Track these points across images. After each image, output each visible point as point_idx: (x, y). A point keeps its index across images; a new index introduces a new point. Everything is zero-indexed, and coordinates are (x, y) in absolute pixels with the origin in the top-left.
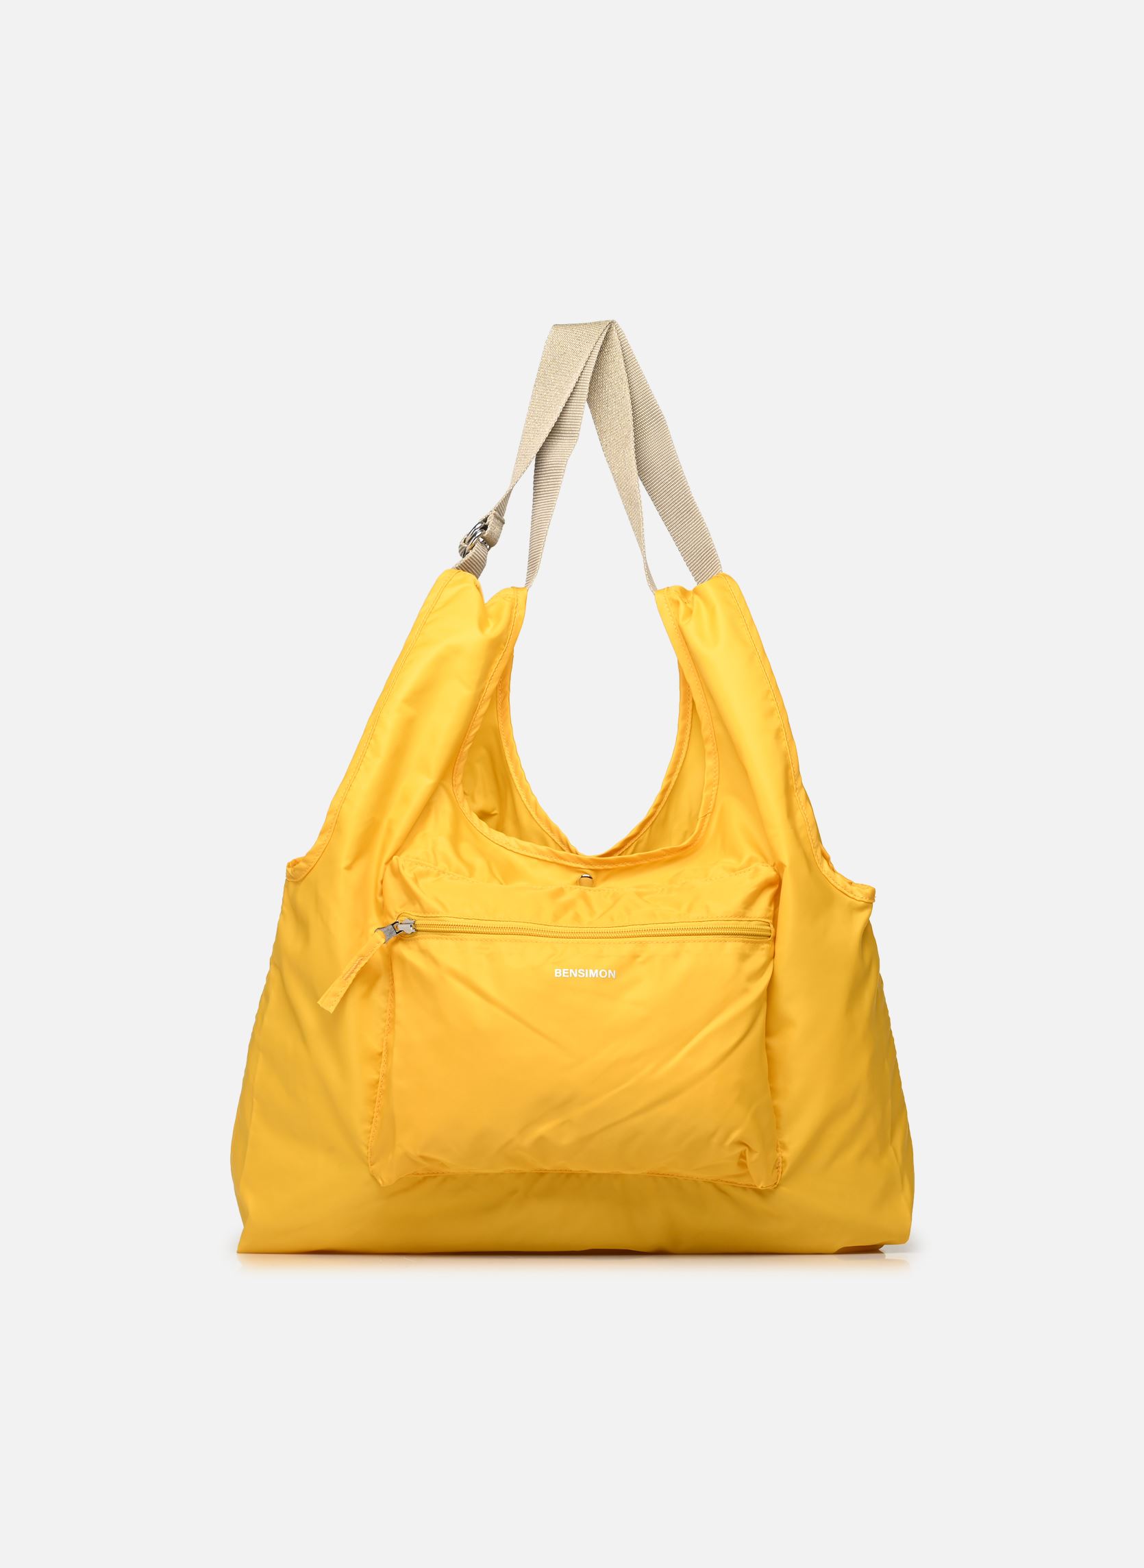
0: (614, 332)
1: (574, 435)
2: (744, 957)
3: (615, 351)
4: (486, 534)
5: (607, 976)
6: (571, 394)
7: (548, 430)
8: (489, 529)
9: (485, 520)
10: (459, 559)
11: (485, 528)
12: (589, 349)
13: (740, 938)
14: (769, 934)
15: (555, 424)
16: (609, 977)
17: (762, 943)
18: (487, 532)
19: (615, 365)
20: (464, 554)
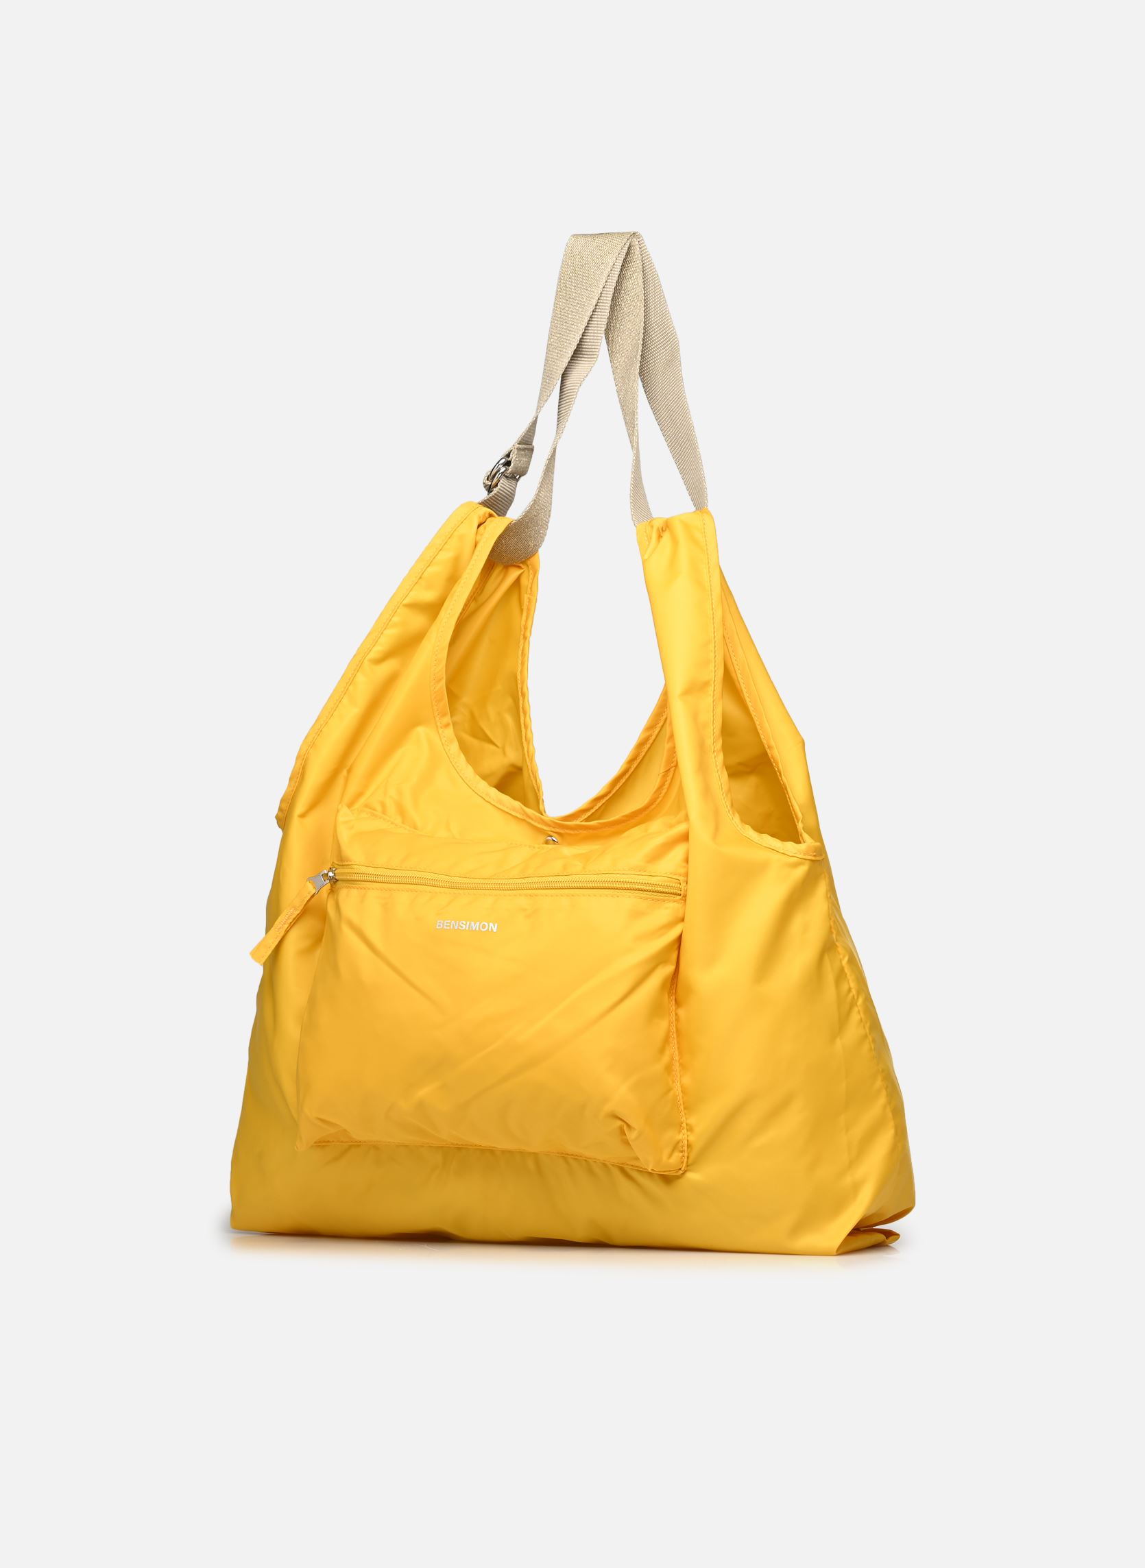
0: (637, 247)
1: (594, 356)
2: (636, 914)
3: (636, 264)
4: (510, 470)
5: (488, 929)
6: (593, 311)
7: (571, 353)
8: (512, 465)
9: (508, 455)
10: (484, 495)
11: (508, 464)
12: (613, 261)
13: (644, 894)
14: (679, 892)
15: (577, 348)
16: (490, 930)
17: (669, 901)
18: (510, 469)
19: (634, 283)
20: (489, 489)
